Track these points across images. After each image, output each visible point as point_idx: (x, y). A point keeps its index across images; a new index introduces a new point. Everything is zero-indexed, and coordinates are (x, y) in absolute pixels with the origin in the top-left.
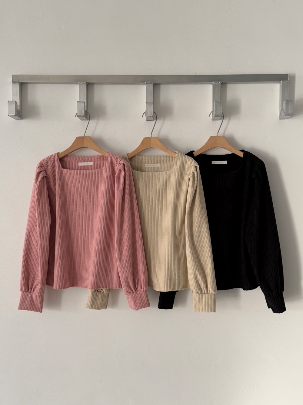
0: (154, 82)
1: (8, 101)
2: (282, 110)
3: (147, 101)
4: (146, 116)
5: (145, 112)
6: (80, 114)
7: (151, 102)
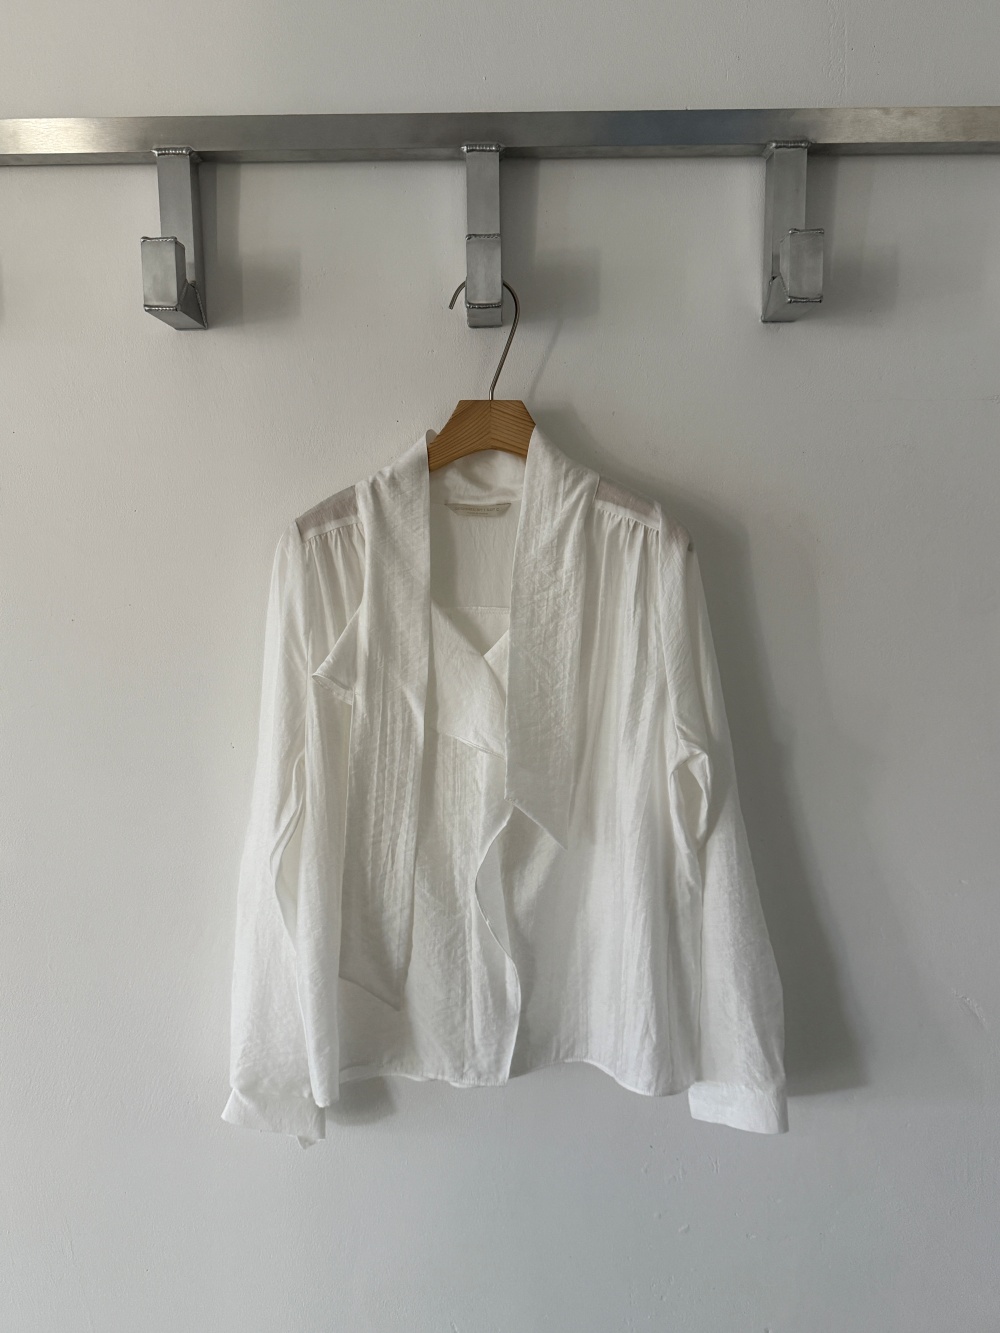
0: (503, 146)
3: (468, 230)
4: (467, 302)
5: (463, 285)
6: (163, 301)
7: (489, 235)
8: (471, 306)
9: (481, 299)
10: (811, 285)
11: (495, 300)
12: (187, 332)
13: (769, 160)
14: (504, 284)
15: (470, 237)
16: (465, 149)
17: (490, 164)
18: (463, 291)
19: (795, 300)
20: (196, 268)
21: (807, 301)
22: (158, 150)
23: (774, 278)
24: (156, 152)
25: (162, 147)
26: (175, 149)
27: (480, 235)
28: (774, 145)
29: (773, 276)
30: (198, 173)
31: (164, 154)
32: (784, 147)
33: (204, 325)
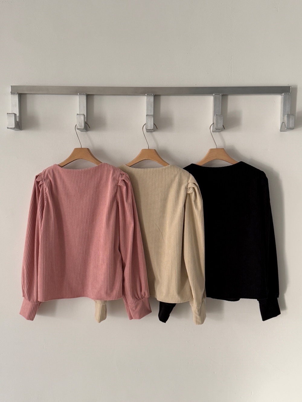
0: (154, 94)
1: (8, 113)
2: (283, 123)
3: (147, 113)
4: (146, 129)
5: (145, 124)
6: (80, 127)
7: (151, 115)
8: (147, 130)
9: (149, 128)
10: (220, 126)
11: (152, 128)
12: (83, 132)
14: (154, 124)
15: (147, 115)
16: (146, 95)
17: (152, 99)
18: (145, 126)
20: (87, 118)
25: (80, 93)
26: (83, 93)
27: (149, 115)
33: (87, 130)
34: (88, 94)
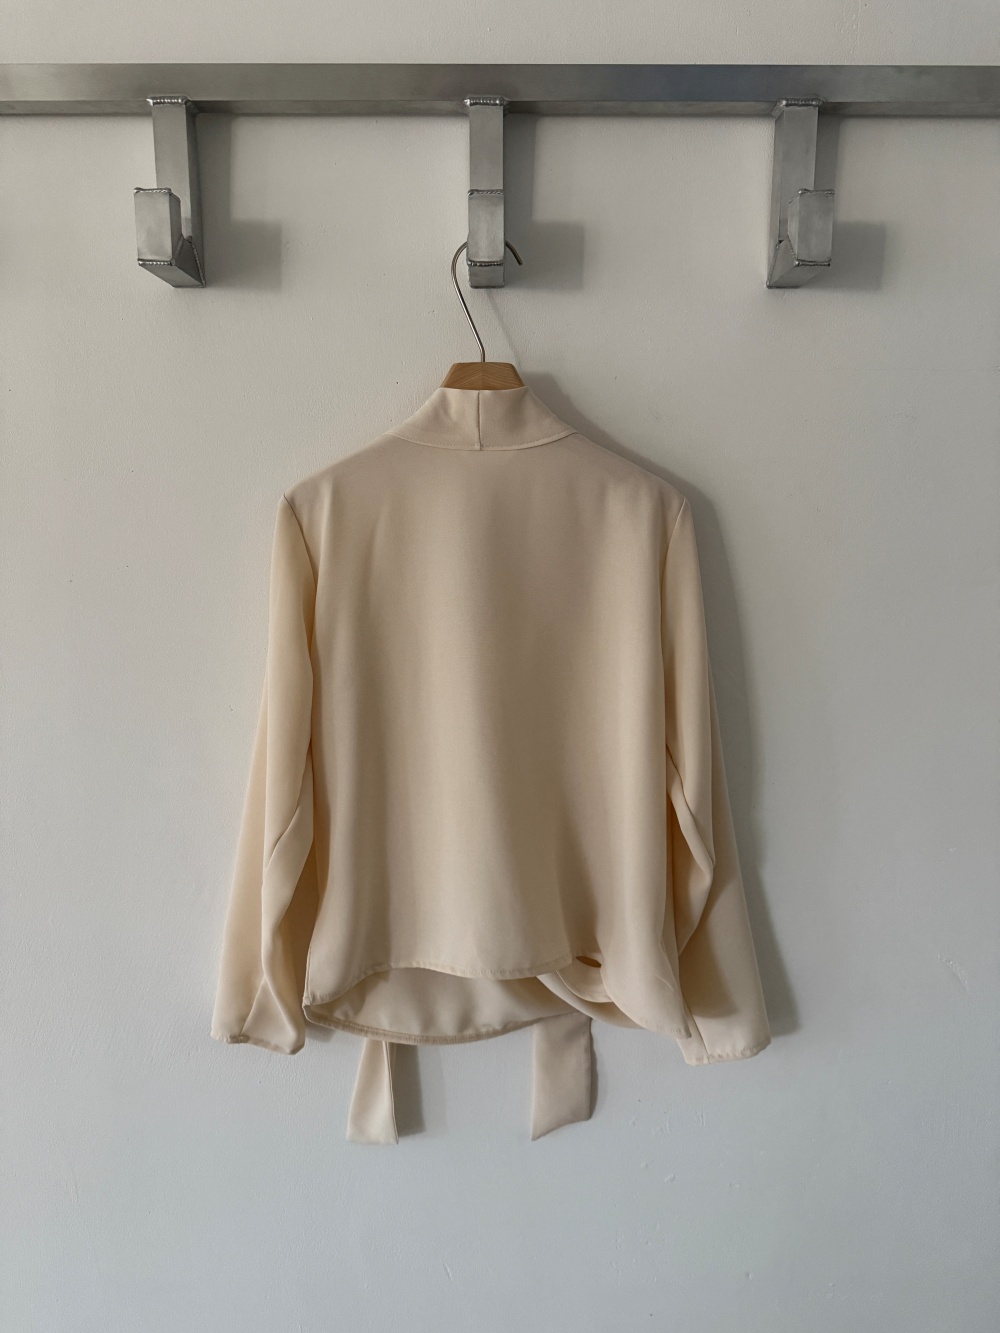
0: (507, 99)
3: (471, 183)
4: (469, 259)
5: (465, 245)
6: (156, 254)
7: (492, 191)
8: (473, 265)
9: (483, 256)
10: (820, 248)
12: (185, 289)
13: (778, 120)
14: (507, 245)
15: (472, 192)
16: (468, 102)
17: (495, 117)
18: (465, 250)
19: (803, 263)
20: (193, 223)
21: (815, 264)
22: (153, 99)
23: (780, 242)
24: (151, 101)
25: (157, 96)
26: (171, 98)
27: (482, 191)
28: (784, 102)
29: (780, 240)
30: (194, 124)
31: (160, 103)
32: (795, 105)
33: (201, 282)
34: (193, 102)
